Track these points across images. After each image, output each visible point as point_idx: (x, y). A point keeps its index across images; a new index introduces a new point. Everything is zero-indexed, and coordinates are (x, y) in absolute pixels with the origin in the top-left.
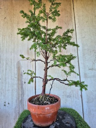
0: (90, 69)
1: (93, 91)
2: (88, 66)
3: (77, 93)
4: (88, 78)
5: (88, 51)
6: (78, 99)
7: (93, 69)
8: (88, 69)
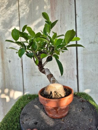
0: (91, 43)
1: (93, 70)
2: (88, 38)
3: (72, 73)
4: (87, 54)
5: (90, 17)
6: (73, 80)
7: (95, 42)
8: (88, 42)
